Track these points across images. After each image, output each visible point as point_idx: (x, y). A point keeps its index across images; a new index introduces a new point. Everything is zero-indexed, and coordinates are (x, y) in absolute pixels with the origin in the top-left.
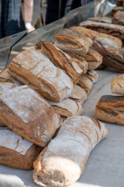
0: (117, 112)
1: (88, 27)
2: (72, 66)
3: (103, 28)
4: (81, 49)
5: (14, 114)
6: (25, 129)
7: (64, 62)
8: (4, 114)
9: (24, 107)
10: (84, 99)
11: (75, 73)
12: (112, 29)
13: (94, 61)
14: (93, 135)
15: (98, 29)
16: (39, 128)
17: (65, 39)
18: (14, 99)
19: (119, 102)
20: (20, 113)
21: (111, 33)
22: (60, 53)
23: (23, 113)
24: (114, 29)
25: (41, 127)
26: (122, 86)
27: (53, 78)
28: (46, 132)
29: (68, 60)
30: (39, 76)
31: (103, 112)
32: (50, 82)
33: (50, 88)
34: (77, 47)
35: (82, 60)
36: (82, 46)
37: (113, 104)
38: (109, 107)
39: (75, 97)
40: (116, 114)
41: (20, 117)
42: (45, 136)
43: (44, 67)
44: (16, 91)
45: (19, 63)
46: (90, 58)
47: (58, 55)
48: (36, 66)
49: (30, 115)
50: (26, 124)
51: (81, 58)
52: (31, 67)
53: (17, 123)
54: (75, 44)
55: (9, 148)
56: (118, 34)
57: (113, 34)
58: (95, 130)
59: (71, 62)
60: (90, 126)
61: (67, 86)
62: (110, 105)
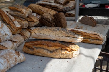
0: (34, 48)
1: (40, 5)
2: (14, 23)
3: (48, 5)
4: (23, 14)
7: (9, 21)
10: (21, 42)
11: (15, 27)
12: (53, 6)
13: (32, 22)
15: (45, 6)
17: (14, 9)
21: (53, 8)
22: (7, 16)
29: (11, 20)
31: (27, 48)
34: (21, 13)
35: (23, 21)
37: (32, 44)
39: (14, 40)
40: (34, 49)
46: (30, 20)
51: (23, 19)
56: (56, 9)
57: (53, 9)
58: (15, 56)
59: (13, 21)
60: (12, 54)
61: (6, 33)
62: (30, 44)
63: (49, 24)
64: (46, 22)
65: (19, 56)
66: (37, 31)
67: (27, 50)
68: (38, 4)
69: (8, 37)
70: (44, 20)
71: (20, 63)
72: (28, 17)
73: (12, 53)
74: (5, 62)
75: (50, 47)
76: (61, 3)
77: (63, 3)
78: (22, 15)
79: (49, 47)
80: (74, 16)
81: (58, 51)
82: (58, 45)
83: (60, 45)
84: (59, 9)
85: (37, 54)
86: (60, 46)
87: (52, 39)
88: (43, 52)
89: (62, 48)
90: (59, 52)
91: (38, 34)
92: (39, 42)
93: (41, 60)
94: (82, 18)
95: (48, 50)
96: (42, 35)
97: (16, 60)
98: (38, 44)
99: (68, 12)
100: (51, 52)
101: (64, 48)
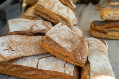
0: (106, 31)
2: (70, 4)
5: (60, 46)
6: (70, 56)
7: (65, 1)
8: (52, 47)
9: (66, 40)
11: (73, 8)
16: (79, 54)
18: (57, 35)
19: (108, 25)
20: (64, 45)
23: (66, 45)
25: (81, 53)
26: (110, 15)
27: (66, 14)
28: (84, 56)
30: (57, 13)
31: (97, 32)
32: (65, 17)
33: (66, 20)
37: (104, 27)
38: (102, 29)
41: (65, 48)
42: (84, 60)
43: (59, 6)
44: (57, 28)
45: (42, 5)
48: (53, 6)
49: (72, 46)
50: (70, 52)
52: (51, 7)
53: (63, 53)
55: (60, 71)
88: (118, 36)
91: (112, 15)
92: (112, 24)
96: (118, 16)
98: (112, 27)
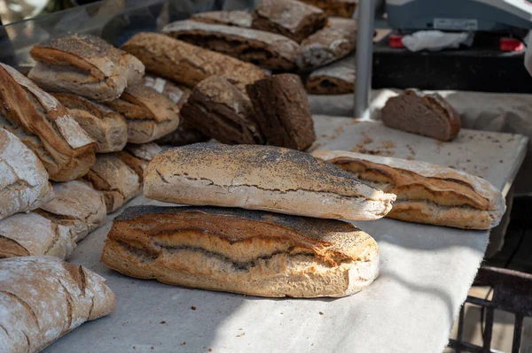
0: (158, 249)
1: (183, 36)
2: (57, 128)
3: (223, 39)
4: (103, 85)
7: (35, 118)
12: (247, 42)
13: (146, 119)
14: (54, 303)
15: (210, 43)
17: (58, 58)
19: (162, 221)
21: (245, 52)
22: (24, 93)
24: (251, 43)
26: (167, 178)
29: (45, 112)
31: (120, 248)
34: (90, 79)
35: (102, 116)
36: (106, 78)
37: (146, 228)
39: (59, 212)
40: (155, 255)
46: (134, 111)
47: (19, 98)
51: (102, 108)
54: (85, 72)
56: (262, 56)
57: (248, 56)
58: (65, 290)
59: (54, 117)
60: (51, 280)
61: (21, 177)
62: (139, 230)
63: (231, 129)
64: (214, 123)
65: (83, 289)
66: (169, 164)
67: (122, 257)
68: (172, 34)
69: (30, 196)
70: (203, 110)
71: (88, 322)
72: (125, 96)
73: (49, 272)
74: (19, 318)
75: (235, 245)
76: (288, 31)
77: (293, 26)
78: (98, 87)
79: (232, 243)
80: (349, 89)
81: (275, 261)
82: (275, 232)
83: (284, 232)
84: (277, 55)
85: (173, 277)
86: (285, 238)
87: (242, 203)
88: (200, 270)
89: (291, 248)
90: (280, 268)
91: (173, 180)
92: (181, 220)
93: (193, 308)
94: (391, 100)
95: (227, 259)
96: (195, 184)
97: (70, 308)
98: (176, 231)
99: (320, 73)
100: (240, 266)
101: (304, 246)
